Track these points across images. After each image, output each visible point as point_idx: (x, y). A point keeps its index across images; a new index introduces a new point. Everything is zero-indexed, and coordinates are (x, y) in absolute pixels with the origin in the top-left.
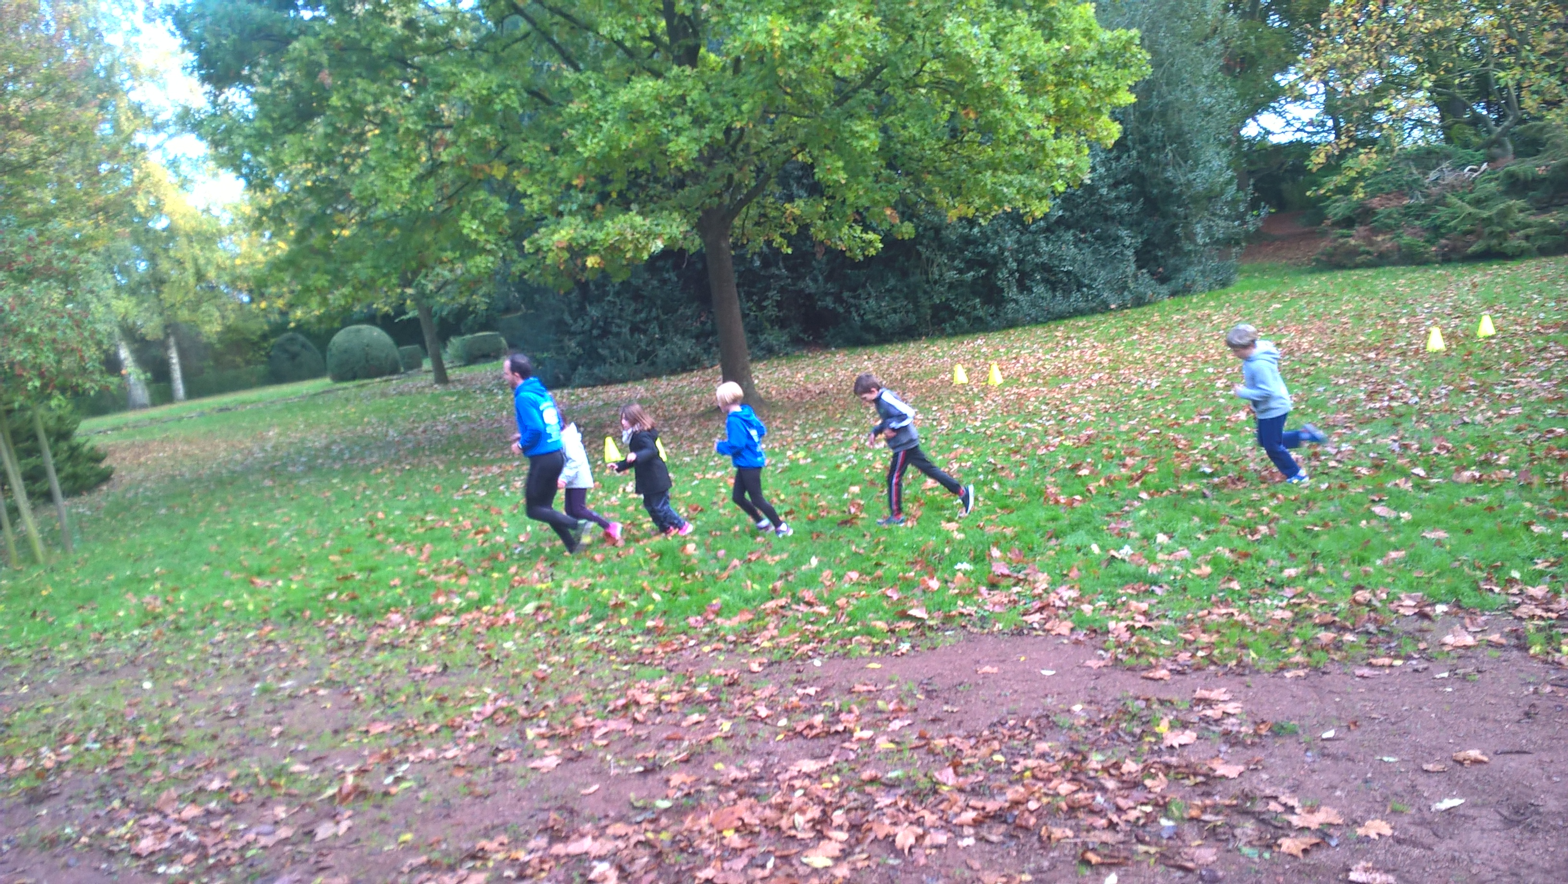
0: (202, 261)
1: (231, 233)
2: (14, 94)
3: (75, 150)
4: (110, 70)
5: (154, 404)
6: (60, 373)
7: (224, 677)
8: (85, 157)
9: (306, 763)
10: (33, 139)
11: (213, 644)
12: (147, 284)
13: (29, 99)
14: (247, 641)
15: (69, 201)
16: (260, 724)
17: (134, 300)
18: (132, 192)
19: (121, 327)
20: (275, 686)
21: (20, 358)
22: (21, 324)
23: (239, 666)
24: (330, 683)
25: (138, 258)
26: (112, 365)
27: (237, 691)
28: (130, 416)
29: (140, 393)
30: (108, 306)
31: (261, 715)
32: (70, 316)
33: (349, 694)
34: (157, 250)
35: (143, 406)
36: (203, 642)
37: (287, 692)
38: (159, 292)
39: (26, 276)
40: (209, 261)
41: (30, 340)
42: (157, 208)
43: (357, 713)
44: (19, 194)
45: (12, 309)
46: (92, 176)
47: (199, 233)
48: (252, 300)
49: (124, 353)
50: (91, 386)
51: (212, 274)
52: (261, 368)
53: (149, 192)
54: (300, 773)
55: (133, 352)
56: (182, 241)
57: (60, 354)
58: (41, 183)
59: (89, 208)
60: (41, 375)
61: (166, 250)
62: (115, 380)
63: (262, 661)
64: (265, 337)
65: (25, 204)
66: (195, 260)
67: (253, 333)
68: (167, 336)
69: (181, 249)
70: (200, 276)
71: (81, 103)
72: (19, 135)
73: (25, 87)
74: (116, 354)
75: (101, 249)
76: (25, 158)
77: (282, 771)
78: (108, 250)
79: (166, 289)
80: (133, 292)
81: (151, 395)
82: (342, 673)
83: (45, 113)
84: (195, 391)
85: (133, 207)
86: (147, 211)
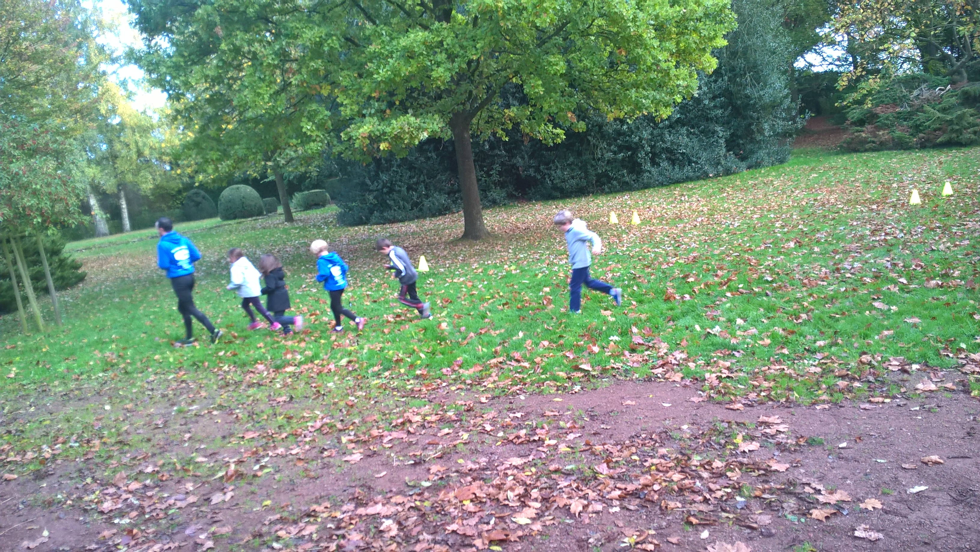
0: (140, 144)
1: (159, 127)
2: (25, 39)
3: (63, 74)
4: (84, 24)
5: (111, 233)
6: (53, 213)
7: (155, 403)
8: (69, 79)
9: (206, 457)
10: (36, 67)
11: (148, 382)
12: (107, 159)
13: (34, 42)
14: (168, 381)
15: (59, 107)
16: (177, 432)
17: (99, 168)
18: (97, 101)
19: (91, 185)
20: (186, 409)
21: (29, 204)
22: (30, 183)
23: (164, 396)
24: (220, 407)
25: (101, 142)
26: (86, 209)
27: (163, 412)
28: (97, 241)
29: (103, 226)
30: (83, 172)
31: (177, 427)
32: (60, 178)
33: (232, 414)
34: (114, 137)
35: (104, 235)
36: (142, 381)
37: (194, 413)
38: (114, 163)
39: (33, 153)
40: (145, 144)
41: (35, 193)
42: (113, 111)
43: (237, 426)
44: (28, 101)
45: (24, 173)
46: (74, 92)
47: (139, 127)
48: (172, 169)
49: (93, 202)
50: (73, 222)
51: (147, 152)
52: (177, 211)
53: (108, 101)
54: (202, 462)
55: (98, 201)
56: (128, 131)
57: (54, 201)
58: (42, 94)
59: (71, 111)
60: (42, 215)
61: (119, 137)
62: (87, 218)
63: (178, 393)
64: (180, 192)
65: (32, 108)
66: (136, 143)
67: (173, 189)
68: (119, 190)
69: (127, 136)
70: (140, 154)
71: (66, 45)
72: (27, 65)
73: (31, 35)
74: (88, 202)
75: (79, 136)
76: (32, 79)
77: (190, 461)
78: (83, 137)
79: (118, 161)
80: (98, 163)
81: (109, 228)
82: (228, 401)
83: (44, 51)
84: (135, 226)
85: (98, 110)
86: (107, 113)
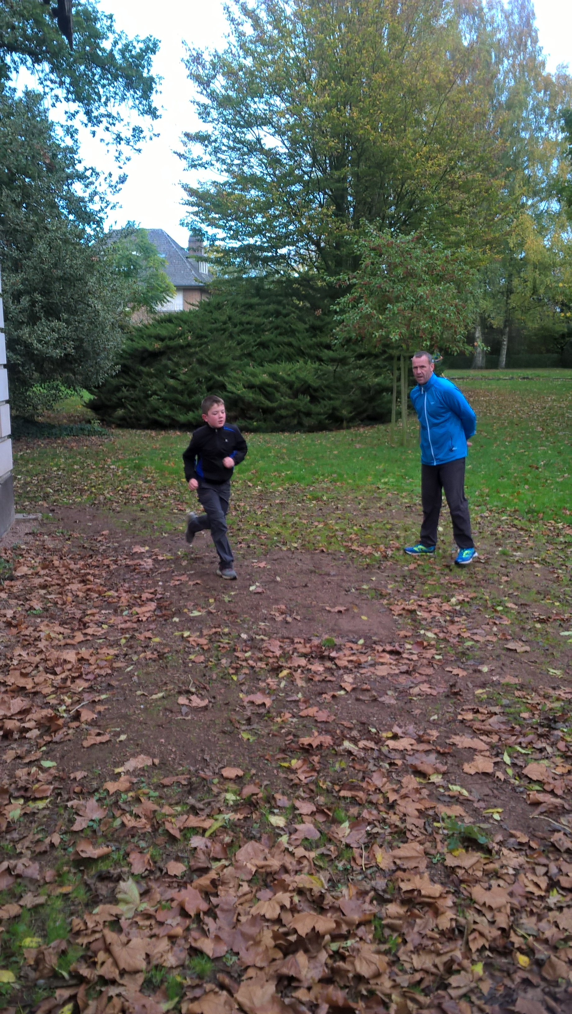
0: (538, 282)
1: (561, 265)
2: (460, 168)
3: (485, 204)
4: (517, 155)
5: (487, 368)
6: (442, 338)
7: (483, 538)
8: (489, 209)
9: (516, 604)
10: (463, 196)
11: (481, 517)
12: (502, 293)
13: (466, 172)
14: (501, 521)
15: (473, 236)
16: (496, 572)
17: (493, 301)
18: (509, 234)
19: (481, 317)
20: (510, 553)
21: (423, 326)
22: (430, 307)
23: (492, 534)
24: (544, 561)
25: (501, 276)
26: (470, 339)
27: (488, 548)
28: (472, 373)
29: (480, 360)
30: (477, 303)
31: (498, 567)
32: (456, 306)
34: (514, 272)
35: (481, 368)
36: (477, 514)
37: (516, 559)
38: (508, 297)
39: (439, 279)
40: (542, 283)
41: (432, 317)
42: (521, 245)
44: (447, 229)
45: (427, 297)
46: (489, 223)
47: (541, 264)
48: (562, 311)
49: (478, 334)
50: (455, 350)
51: (542, 291)
52: (555, 355)
53: (519, 234)
54: (512, 609)
55: (483, 334)
56: (530, 268)
57: (446, 328)
58: (462, 223)
59: (483, 241)
60: (432, 339)
61: (519, 272)
62: (470, 348)
63: (507, 536)
64: (563, 336)
65: (449, 235)
66: (535, 280)
67: (557, 333)
68: (505, 326)
69: (529, 273)
70: (535, 290)
71: (495, 175)
72: (456, 193)
73: (466, 165)
74: (474, 333)
75: (483, 268)
76: (457, 208)
77: (500, 603)
78: (486, 268)
79: (512, 296)
80: (494, 296)
81: (486, 362)
82: (553, 559)
83: (474, 180)
84: (511, 365)
85: (508, 243)
86: (514, 246)
